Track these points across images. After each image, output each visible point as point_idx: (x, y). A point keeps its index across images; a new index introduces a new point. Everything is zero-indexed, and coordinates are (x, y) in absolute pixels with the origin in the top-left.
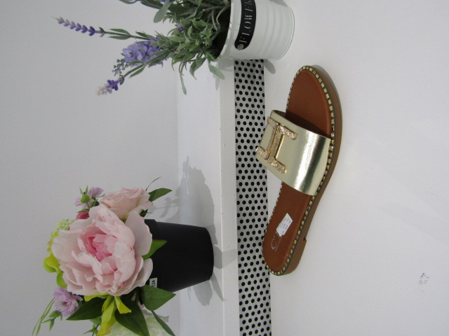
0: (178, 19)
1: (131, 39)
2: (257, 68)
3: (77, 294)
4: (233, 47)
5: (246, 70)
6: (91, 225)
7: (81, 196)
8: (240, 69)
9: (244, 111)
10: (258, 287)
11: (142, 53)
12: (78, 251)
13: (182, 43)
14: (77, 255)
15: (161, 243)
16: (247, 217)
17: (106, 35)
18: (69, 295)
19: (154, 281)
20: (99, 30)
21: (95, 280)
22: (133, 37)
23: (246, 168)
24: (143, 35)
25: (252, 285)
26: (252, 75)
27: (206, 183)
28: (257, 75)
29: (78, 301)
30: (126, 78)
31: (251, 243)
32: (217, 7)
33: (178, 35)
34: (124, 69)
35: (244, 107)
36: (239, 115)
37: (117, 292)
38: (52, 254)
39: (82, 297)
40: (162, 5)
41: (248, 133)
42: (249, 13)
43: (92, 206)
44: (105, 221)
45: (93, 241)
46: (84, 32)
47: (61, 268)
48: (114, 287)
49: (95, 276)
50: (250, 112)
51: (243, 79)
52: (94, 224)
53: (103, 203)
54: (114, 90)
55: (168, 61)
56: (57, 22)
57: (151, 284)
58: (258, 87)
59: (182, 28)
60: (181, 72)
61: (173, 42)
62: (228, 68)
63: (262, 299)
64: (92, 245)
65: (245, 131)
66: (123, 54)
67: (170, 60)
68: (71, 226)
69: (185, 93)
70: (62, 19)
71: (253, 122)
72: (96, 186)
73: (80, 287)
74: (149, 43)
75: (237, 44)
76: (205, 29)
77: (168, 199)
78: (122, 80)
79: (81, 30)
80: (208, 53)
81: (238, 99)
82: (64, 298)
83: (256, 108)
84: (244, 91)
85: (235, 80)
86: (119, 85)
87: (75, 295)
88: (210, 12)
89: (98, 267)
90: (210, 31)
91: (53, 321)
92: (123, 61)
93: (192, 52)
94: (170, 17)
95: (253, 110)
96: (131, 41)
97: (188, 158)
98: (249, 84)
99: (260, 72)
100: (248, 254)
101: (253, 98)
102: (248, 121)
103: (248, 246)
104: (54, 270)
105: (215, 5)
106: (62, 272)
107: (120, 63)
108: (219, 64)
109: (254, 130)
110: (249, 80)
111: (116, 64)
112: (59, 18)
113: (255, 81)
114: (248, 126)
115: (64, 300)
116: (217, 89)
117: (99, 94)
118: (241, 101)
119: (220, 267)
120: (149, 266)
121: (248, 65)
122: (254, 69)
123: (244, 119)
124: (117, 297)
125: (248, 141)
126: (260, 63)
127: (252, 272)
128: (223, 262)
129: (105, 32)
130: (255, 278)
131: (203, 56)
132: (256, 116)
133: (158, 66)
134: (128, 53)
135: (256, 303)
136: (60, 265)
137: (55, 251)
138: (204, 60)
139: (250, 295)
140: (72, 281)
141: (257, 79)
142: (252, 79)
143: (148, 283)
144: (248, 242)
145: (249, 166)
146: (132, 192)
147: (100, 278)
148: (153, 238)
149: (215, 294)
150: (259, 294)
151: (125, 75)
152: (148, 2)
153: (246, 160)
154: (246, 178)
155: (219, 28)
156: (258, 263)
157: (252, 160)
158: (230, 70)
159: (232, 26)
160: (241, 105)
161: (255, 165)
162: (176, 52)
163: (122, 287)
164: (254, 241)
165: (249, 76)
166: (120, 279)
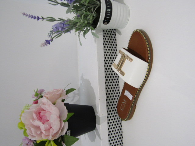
0: (77, 11)
1: (56, 21)
2: (113, 33)
3: (33, 140)
4: (102, 23)
5: (108, 34)
6: (39, 107)
7: (34, 93)
8: (105, 34)
9: (108, 52)
10: (117, 133)
11: (61, 28)
12: (33, 119)
13: (79, 22)
14: (33, 121)
15: (72, 114)
16: (111, 100)
17: (45, 20)
18: (29, 140)
20: (41, 18)
21: (41, 132)
22: (57, 20)
23: (109, 78)
24: (62, 20)
25: (114, 132)
26: (111, 36)
27: (91, 85)
28: (113, 36)
29: (34, 143)
30: (54, 39)
32: (94, 6)
33: (77, 19)
34: (53, 35)
36: (105, 54)
37: (52, 138)
38: (21, 121)
39: (36, 141)
40: (69, 6)
41: (110, 62)
42: (109, 8)
43: (40, 98)
44: (46, 105)
45: (40, 115)
46: (34, 19)
47: (26, 127)
48: (50, 136)
50: (110, 53)
51: (107, 38)
52: (41, 106)
53: (45, 96)
54: (48, 44)
55: (73, 31)
56: (22, 14)
57: (67, 134)
58: (113, 41)
59: (79, 15)
60: (79, 35)
61: (75, 22)
62: (100, 33)
63: (119, 138)
64: (40, 116)
65: (108, 62)
66: (52, 28)
67: (74, 30)
68: (30, 108)
69: (81, 45)
70: (24, 13)
71: (112, 57)
72: (41, 88)
73: (35, 136)
74: (64, 23)
75: (104, 22)
76: (90, 16)
77: (74, 93)
78: (52, 40)
79: (33, 18)
80: (91, 27)
81: (105, 47)
82: (27, 142)
83: (113, 51)
84: (107, 43)
85: (103, 39)
86: (50, 42)
87: (32, 140)
88: (91, 8)
89: (43, 127)
90: (92, 16)
92: (52, 31)
93: (84, 26)
94: (73, 11)
95: (112, 52)
96: (56, 22)
97: (83, 74)
98: (110, 40)
100: (112, 118)
101: (111, 46)
103: (112, 114)
104: (22, 128)
105: (94, 5)
106: (26, 129)
107: (51, 32)
108: (96, 32)
110: (109, 39)
111: (49, 33)
114: (109, 59)
115: (27, 143)
116: (95, 43)
117: (41, 46)
118: (106, 48)
119: (99, 124)
120: (66, 125)
121: (109, 32)
122: (112, 34)
123: (108, 56)
124: (52, 141)
126: (114, 31)
127: (114, 126)
129: (44, 19)
130: (116, 129)
131: (89, 28)
132: (113, 54)
133: (68, 33)
134: (54, 28)
135: (116, 140)
136: (25, 126)
138: (89, 30)
139: (113, 137)
140: (31, 134)
141: (113, 38)
142: (111, 38)
143: (66, 133)
144: (112, 112)
145: (111, 77)
146: (58, 91)
147: (44, 132)
148: (68, 112)
149: (97, 137)
150: (117, 136)
151: (54, 38)
152: (63, 4)
153: (109, 74)
154: (110, 83)
155: (96, 15)
156: (116, 122)
157: (112, 74)
158: (101, 34)
159: (102, 14)
160: (106, 50)
161: (113, 77)
162: (76, 26)
163: (54, 136)
164: (114, 111)
165: (109, 37)
166: (53, 132)
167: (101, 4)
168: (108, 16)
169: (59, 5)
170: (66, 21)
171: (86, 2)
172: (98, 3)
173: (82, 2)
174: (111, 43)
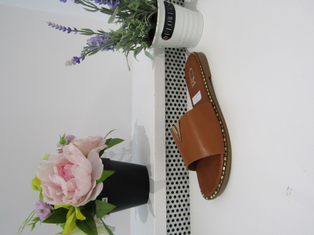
1: (94, 34)
2: (182, 55)
3: (50, 204)
4: (161, 38)
5: (174, 57)
7: (59, 140)
8: (170, 56)
9: (173, 84)
10: (182, 210)
11: (99, 43)
12: (53, 174)
14: (51, 175)
15: (110, 173)
16: (174, 158)
17: (78, 33)
18: (45, 205)
19: (105, 200)
20: (74, 29)
21: (63, 195)
22: (96, 34)
23: (173, 123)
24: (102, 33)
26: (178, 60)
27: (146, 134)
29: (52, 211)
30: (86, 56)
31: (177, 177)
32: (148, 12)
35: (172, 82)
36: (168, 86)
37: (76, 204)
38: (36, 177)
39: (53, 206)
40: (113, 12)
41: (175, 99)
42: (170, 15)
43: (66, 145)
44: (72, 155)
45: (64, 169)
46: (64, 31)
47: (42, 186)
48: (74, 199)
49: (63, 192)
51: (172, 63)
52: (65, 157)
54: (77, 64)
56: (48, 24)
60: (126, 56)
61: (118, 34)
62: (160, 55)
63: (184, 219)
64: (63, 171)
65: (173, 98)
66: (87, 44)
69: (130, 70)
70: (50, 23)
71: (179, 92)
72: (71, 134)
73: (52, 200)
74: (104, 36)
75: (163, 36)
76: (140, 25)
77: (124, 149)
78: (83, 57)
79: (63, 30)
80: (143, 43)
81: (168, 76)
82: (41, 207)
83: (181, 83)
84: (172, 71)
85: (166, 64)
86: (81, 60)
87: (48, 204)
88: (144, 15)
89: (65, 185)
90: (143, 27)
91: (34, 224)
94: (120, 21)
95: (179, 84)
96: (93, 36)
98: (176, 66)
99: (184, 58)
100: (175, 185)
102: (175, 91)
103: (175, 179)
104: (37, 188)
106: (42, 190)
107: (86, 49)
108: (154, 52)
109: (179, 97)
110: (176, 64)
111: (83, 50)
112: (49, 22)
113: (181, 64)
114: (175, 94)
116: (153, 68)
117: (66, 65)
118: (170, 77)
119: (153, 193)
122: (180, 57)
123: (173, 90)
124: (77, 208)
125: (175, 105)
126: (184, 52)
127: (177, 198)
128: (155, 189)
129: (78, 31)
130: (180, 203)
132: (181, 88)
133: (110, 51)
134: (90, 42)
135: (180, 221)
136: (41, 184)
139: (175, 216)
140: (48, 196)
142: (178, 63)
143: (99, 198)
144: (175, 176)
145: (176, 122)
146: (93, 138)
147: (66, 193)
148: (105, 168)
149: (150, 214)
150: (182, 215)
152: (104, 11)
153: (173, 117)
155: (151, 25)
156: (182, 192)
157: (178, 117)
158: (162, 56)
159: (159, 24)
160: (170, 80)
162: (120, 41)
163: (80, 201)
164: (179, 175)
165: (176, 61)
166: (79, 194)
167: (157, 10)
168: (169, 27)
169: (99, 11)
170: (107, 33)
171: (135, 6)
172: (154, 7)
173: (129, 6)
174: (178, 70)
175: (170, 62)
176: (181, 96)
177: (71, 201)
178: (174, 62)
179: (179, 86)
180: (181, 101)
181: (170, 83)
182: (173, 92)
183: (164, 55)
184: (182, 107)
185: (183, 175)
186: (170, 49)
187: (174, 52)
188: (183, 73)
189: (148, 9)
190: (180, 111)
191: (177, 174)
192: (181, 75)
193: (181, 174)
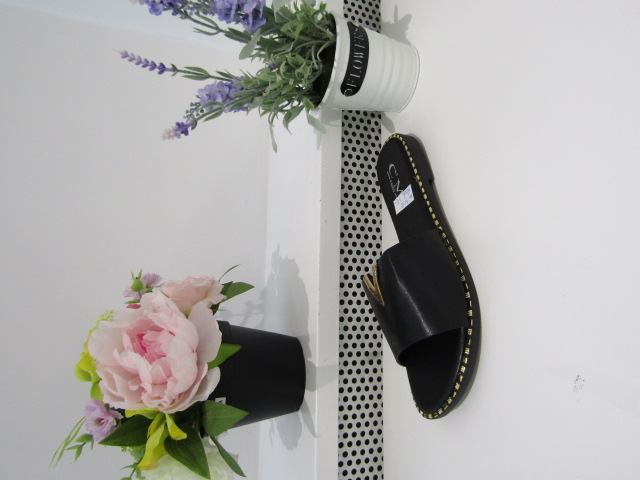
0: (271, 56)
1: (211, 79)
2: (373, 125)
3: (116, 408)
4: (339, 91)
5: (358, 127)
6: (141, 318)
7: (131, 283)
8: (350, 126)
9: (354, 180)
10: (367, 424)
11: (222, 96)
12: (122, 350)
14: (120, 354)
15: (233, 349)
16: (354, 323)
17: (179, 74)
18: (105, 410)
19: (221, 401)
20: (170, 67)
21: (142, 390)
22: (213, 77)
23: (354, 255)
24: (228, 76)
25: (359, 419)
26: (366, 133)
27: (300, 275)
28: (373, 135)
29: (117, 420)
30: (199, 122)
31: (359, 360)
32: (319, 41)
33: (269, 74)
35: (354, 175)
36: (346, 184)
37: (168, 409)
38: (88, 354)
39: (122, 411)
40: (250, 39)
41: (358, 210)
42: (359, 50)
43: (145, 293)
44: (160, 312)
45: (143, 340)
46: (152, 69)
47: (100, 375)
48: (165, 398)
49: (142, 385)
50: (362, 181)
52: (146, 316)
54: (183, 135)
55: (255, 112)
56: (120, 55)
59: (273, 65)
61: (261, 81)
62: (333, 123)
63: (371, 442)
64: (141, 343)
65: (354, 207)
66: (198, 96)
69: (275, 149)
70: (126, 52)
71: (366, 195)
72: (152, 271)
73: (121, 399)
74: (232, 84)
75: (344, 88)
76: (303, 66)
78: (194, 124)
79: (148, 67)
80: (306, 99)
81: (346, 164)
82: (98, 413)
84: (354, 154)
85: (343, 140)
86: (189, 129)
87: (113, 409)
88: (310, 47)
89: (146, 371)
90: (309, 69)
91: (80, 448)
92: (198, 105)
93: (285, 96)
94: (260, 56)
95: (366, 179)
97: (279, 247)
98: (362, 146)
99: (376, 131)
100: (354, 375)
101: (366, 164)
102: (358, 194)
103: (354, 363)
104: (87, 377)
105: (316, 39)
106: (100, 379)
107: (194, 107)
108: (323, 116)
110: (362, 140)
111: (189, 108)
112: (122, 51)
113: (370, 142)
114: (358, 199)
115: (99, 416)
116: (318, 149)
117: (164, 138)
118: (350, 167)
119: (313, 389)
120: (215, 378)
121: (361, 121)
122: (369, 127)
123: (354, 191)
124: (171, 415)
125: (358, 220)
126: (377, 119)
127: (359, 401)
128: (318, 383)
129: (179, 71)
130: (363, 410)
131: (301, 104)
132: (370, 187)
133: (242, 113)
134: (204, 95)
135: (363, 446)
136: (96, 369)
137: (92, 351)
138: (302, 108)
139: (354, 435)
140: (113, 392)
141: (373, 140)
142: (366, 139)
143: (212, 397)
144: (354, 357)
145: (358, 253)
146: (199, 280)
147: (148, 386)
148: (223, 339)
150: (367, 433)
151: (199, 119)
152: (233, 34)
153: (354, 244)
154: (354, 269)
155: (321, 66)
156: (367, 389)
157: (362, 245)
158: (336, 126)
159: (338, 64)
160: (350, 172)
161: (366, 253)
162: (264, 94)
163: (177, 402)
164: (363, 357)
165: (362, 136)
166: (175, 388)
167: (335, 38)
168: (356, 72)
169: (222, 34)
170: (237, 78)
171: (294, 29)
172: (329, 33)
173: (283, 29)
174: (366, 154)
175: (350, 136)
176: (370, 203)
177: (161, 401)
178: (358, 137)
179: (366, 184)
180: (370, 214)
181: (351, 177)
182: (354, 196)
183: (340, 122)
184: (370, 224)
185: (371, 357)
186: (350, 112)
187: (358, 117)
188: (373, 160)
189: (318, 36)
190: (366, 232)
191: (359, 354)
192: (370, 162)
193: (367, 354)
